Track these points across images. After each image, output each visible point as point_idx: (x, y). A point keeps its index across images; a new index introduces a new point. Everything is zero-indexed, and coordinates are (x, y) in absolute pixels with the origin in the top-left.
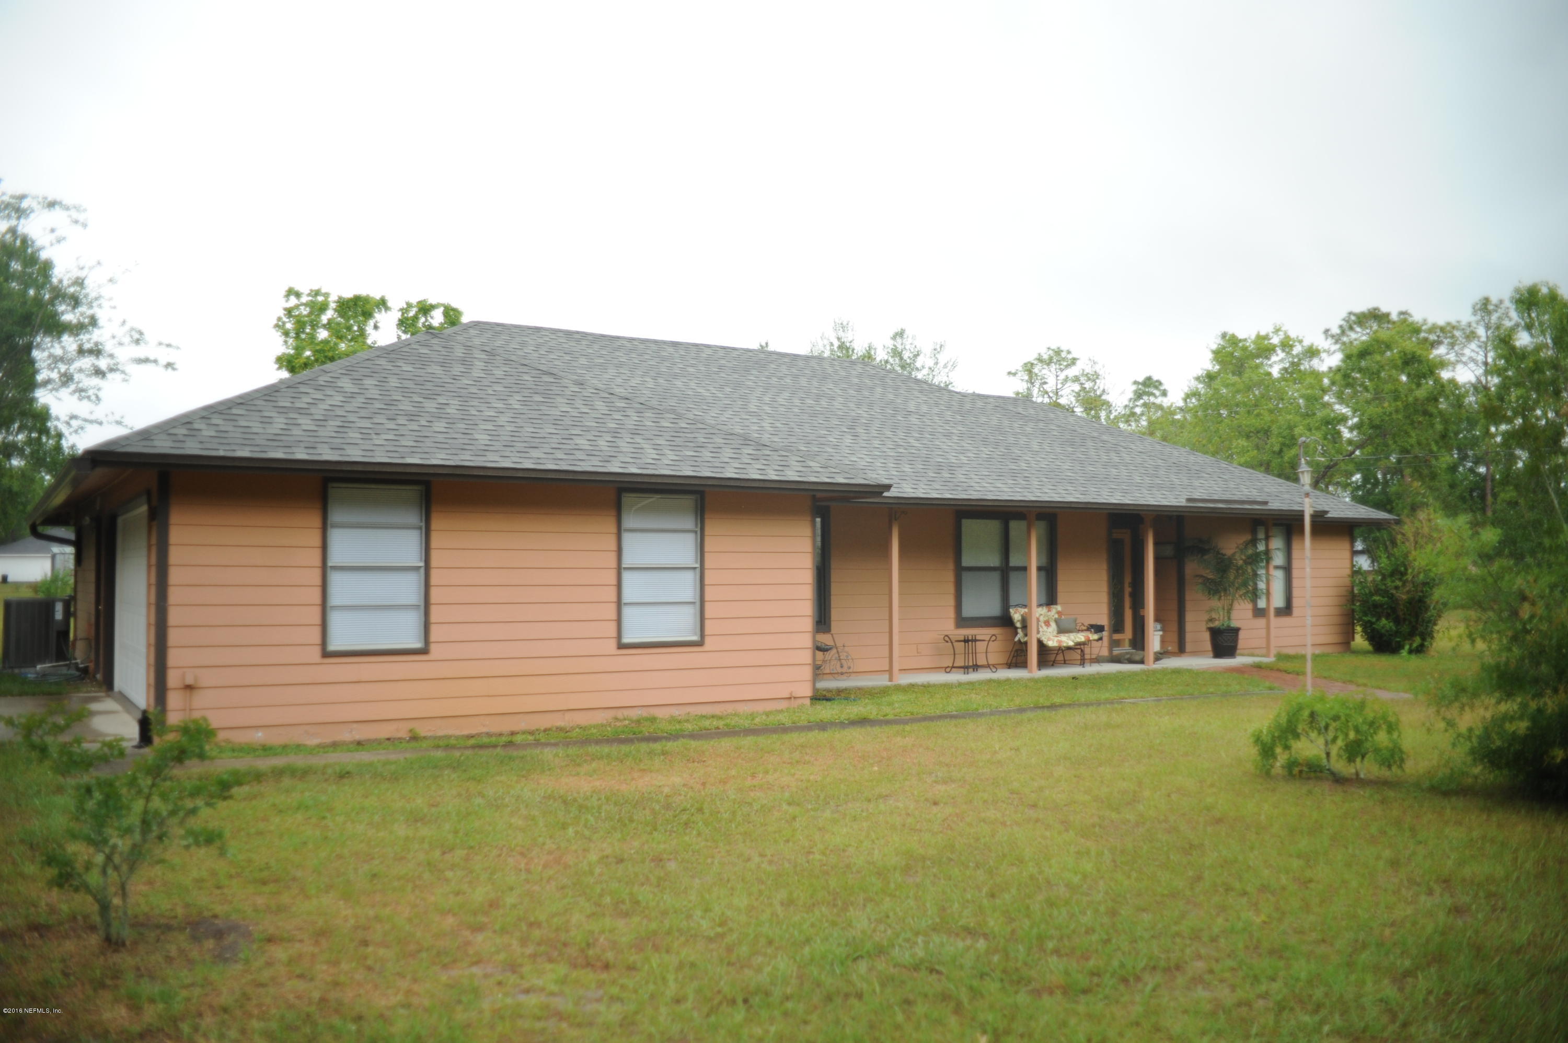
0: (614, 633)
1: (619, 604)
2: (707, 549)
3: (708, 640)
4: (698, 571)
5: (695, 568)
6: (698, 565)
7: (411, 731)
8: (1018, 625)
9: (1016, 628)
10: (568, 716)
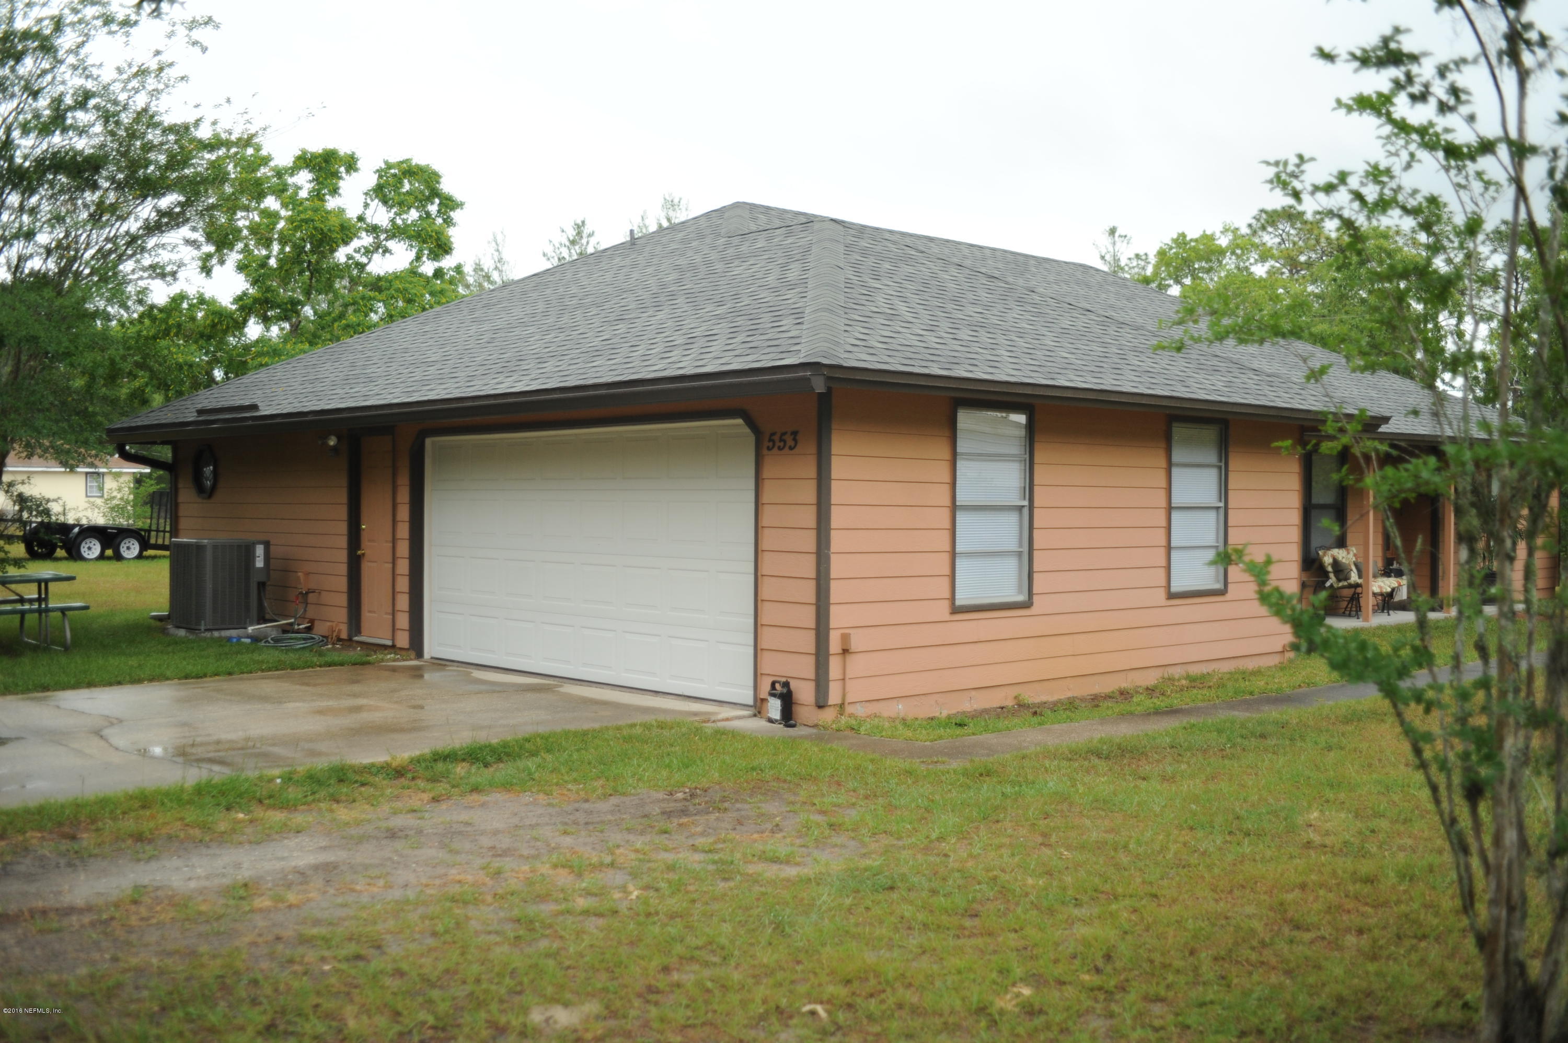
0: (1163, 582)
1: (1169, 548)
2: (1230, 486)
3: (1231, 587)
4: (1222, 511)
5: (1218, 508)
6: (1222, 504)
7: (1016, 698)
8: (1330, 569)
9: (1327, 572)
10: (1132, 675)
